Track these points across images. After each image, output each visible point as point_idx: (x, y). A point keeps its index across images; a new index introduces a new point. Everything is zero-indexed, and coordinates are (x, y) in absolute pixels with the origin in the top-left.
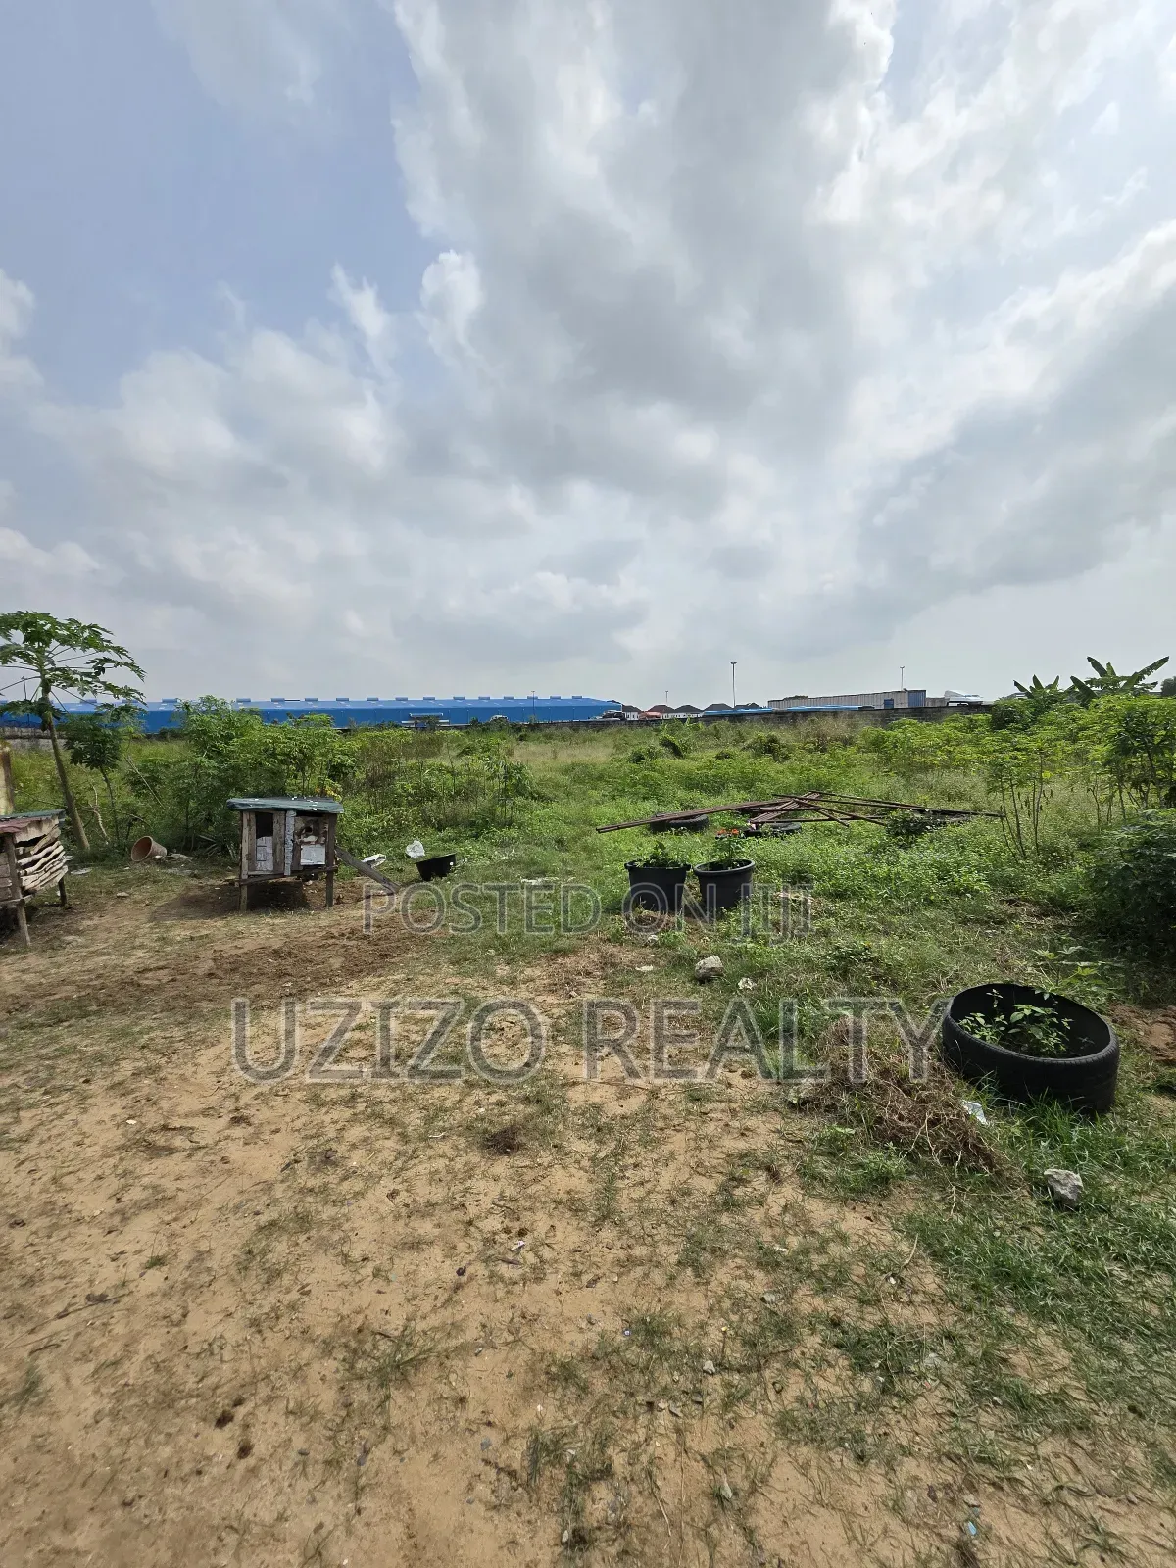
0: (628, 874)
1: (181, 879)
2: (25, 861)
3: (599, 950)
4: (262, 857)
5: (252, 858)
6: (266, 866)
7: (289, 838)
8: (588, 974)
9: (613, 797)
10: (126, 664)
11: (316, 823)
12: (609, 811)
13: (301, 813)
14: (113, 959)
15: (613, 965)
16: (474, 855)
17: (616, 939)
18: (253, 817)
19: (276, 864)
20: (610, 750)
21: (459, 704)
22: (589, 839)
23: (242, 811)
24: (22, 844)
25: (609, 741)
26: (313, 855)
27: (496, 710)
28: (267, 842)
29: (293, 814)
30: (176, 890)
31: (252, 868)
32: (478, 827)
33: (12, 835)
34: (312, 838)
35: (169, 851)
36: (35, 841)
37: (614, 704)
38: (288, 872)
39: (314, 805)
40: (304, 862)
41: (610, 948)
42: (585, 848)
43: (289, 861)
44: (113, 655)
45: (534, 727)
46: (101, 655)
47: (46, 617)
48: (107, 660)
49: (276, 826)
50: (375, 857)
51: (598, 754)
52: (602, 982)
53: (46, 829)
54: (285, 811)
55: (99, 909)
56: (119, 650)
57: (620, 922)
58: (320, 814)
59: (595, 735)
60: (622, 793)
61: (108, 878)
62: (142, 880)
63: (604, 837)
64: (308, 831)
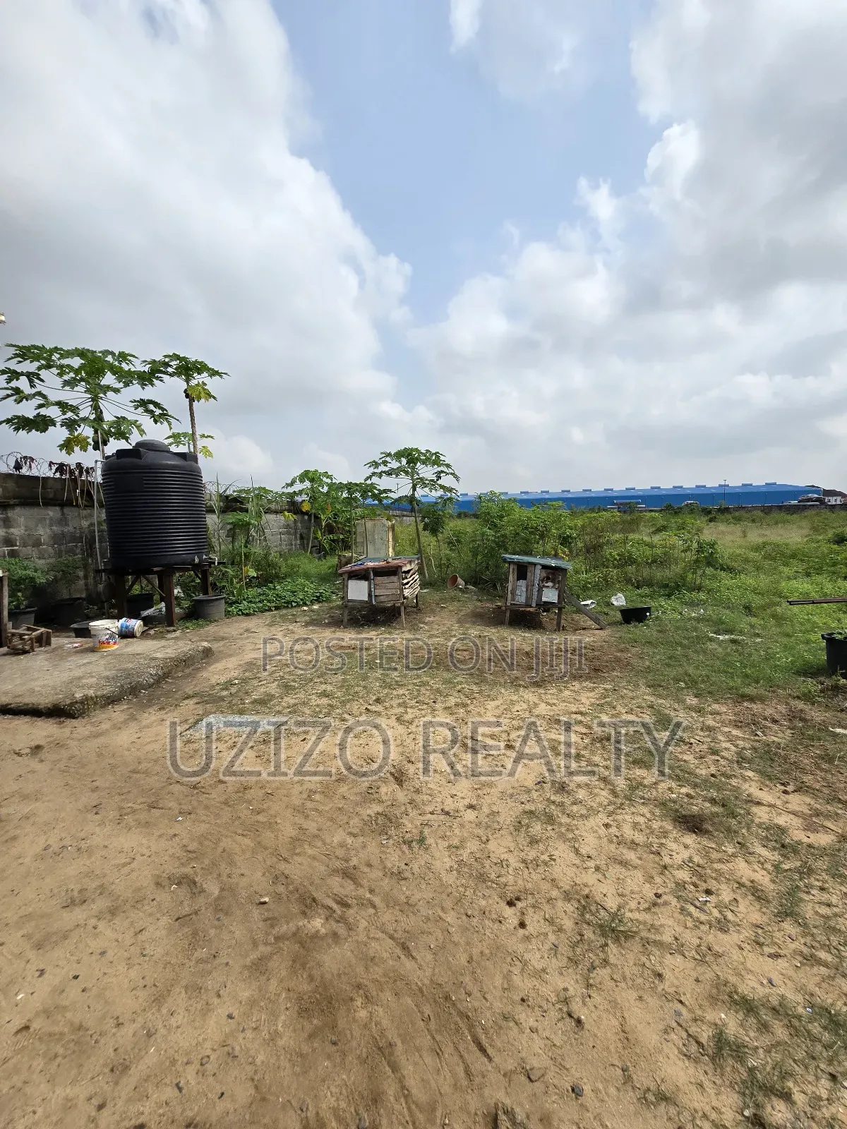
0: (824, 644)
1: (472, 602)
2: (405, 581)
3: (787, 704)
4: (519, 593)
5: (513, 593)
6: (521, 599)
7: (536, 582)
8: (775, 721)
9: (808, 575)
10: (451, 474)
11: (554, 574)
12: (804, 586)
13: (545, 567)
14: (441, 640)
15: (802, 719)
16: (666, 610)
17: (807, 697)
18: (516, 567)
19: (527, 598)
20: (806, 532)
21: (656, 492)
22: (779, 609)
23: (510, 563)
24: (405, 572)
25: (805, 523)
26: (550, 595)
27: (688, 497)
28: (522, 583)
29: (540, 567)
30: (470, 607)
31: (513, 599)
32: (671, 589)
33: (401, 567)
34: (550, 584)
35: (466, 584)
36: (409, 571)
37: (814, 489)
38: (534, 605)
39: (553, 563)
40: (544, 599)
41: (800, 705)
42: (774, 616)
43: (535, 597)
44: (445, 469)
45: (727, 510)
46: (439, 469)
47: (417, 450)
48: (442, 472)
49: (529, 574)
50: (589, 602)
51: (793, 535)
52: (789, 731)
53: (413, 566)
54: (535, 564)
55: (433, 612)
56: (448, 466)
57: (811, 685)
58: (557, 569)
59: (789, 517)
60: (819, 571)
61: (437, 596)
62: (453, 599)
63: (796, 609)
64: (548, 579)
